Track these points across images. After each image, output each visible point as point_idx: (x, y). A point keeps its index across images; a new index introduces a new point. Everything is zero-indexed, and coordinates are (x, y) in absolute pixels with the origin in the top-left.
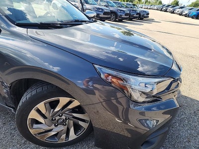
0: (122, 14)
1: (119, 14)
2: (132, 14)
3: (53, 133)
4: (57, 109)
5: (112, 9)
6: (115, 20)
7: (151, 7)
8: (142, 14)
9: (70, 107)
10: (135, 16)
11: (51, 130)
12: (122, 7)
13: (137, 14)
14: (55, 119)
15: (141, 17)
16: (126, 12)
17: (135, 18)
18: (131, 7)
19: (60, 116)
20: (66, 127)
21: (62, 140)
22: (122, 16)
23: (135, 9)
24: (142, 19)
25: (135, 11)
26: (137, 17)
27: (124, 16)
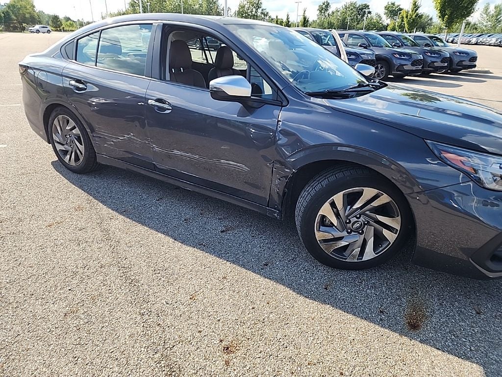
0: (403, 62)
1: (397, 62)
2: (429, 60)
3: (343, 243)
4: (357, 205)
5: (378, 52)
6: (386, 76)
7: (481, 39)
8: (456, 60)
9: (375, 204)
10: (438, 64)
11: (341, 238)
12: (403, 45)
13: (444, 60)
14: (350, 222)
15: (454, 66)
16: (414, 57)
17: (436, 70)
18: (427, 45)
19: (357, 218)
20: (362, 237)
21: (354, 256)
22: (405, 68)
23: (436, 48)
24: (455, 72)
25: (438, 53)
26: (443, 68)
27: (408, 67)
